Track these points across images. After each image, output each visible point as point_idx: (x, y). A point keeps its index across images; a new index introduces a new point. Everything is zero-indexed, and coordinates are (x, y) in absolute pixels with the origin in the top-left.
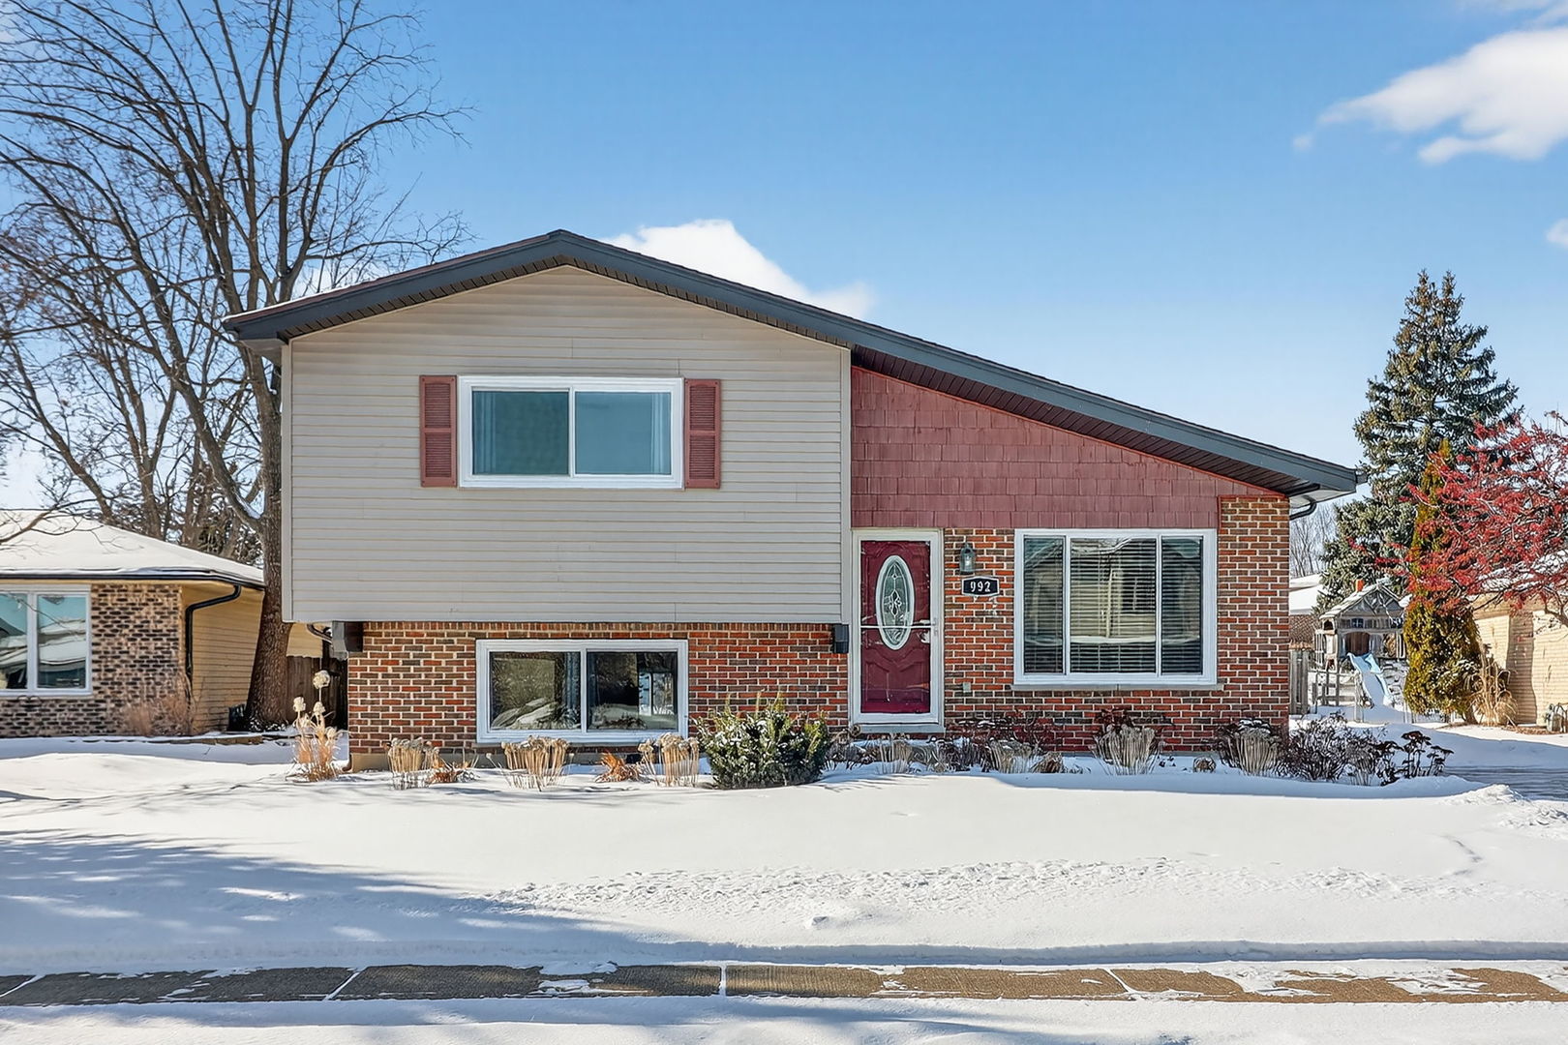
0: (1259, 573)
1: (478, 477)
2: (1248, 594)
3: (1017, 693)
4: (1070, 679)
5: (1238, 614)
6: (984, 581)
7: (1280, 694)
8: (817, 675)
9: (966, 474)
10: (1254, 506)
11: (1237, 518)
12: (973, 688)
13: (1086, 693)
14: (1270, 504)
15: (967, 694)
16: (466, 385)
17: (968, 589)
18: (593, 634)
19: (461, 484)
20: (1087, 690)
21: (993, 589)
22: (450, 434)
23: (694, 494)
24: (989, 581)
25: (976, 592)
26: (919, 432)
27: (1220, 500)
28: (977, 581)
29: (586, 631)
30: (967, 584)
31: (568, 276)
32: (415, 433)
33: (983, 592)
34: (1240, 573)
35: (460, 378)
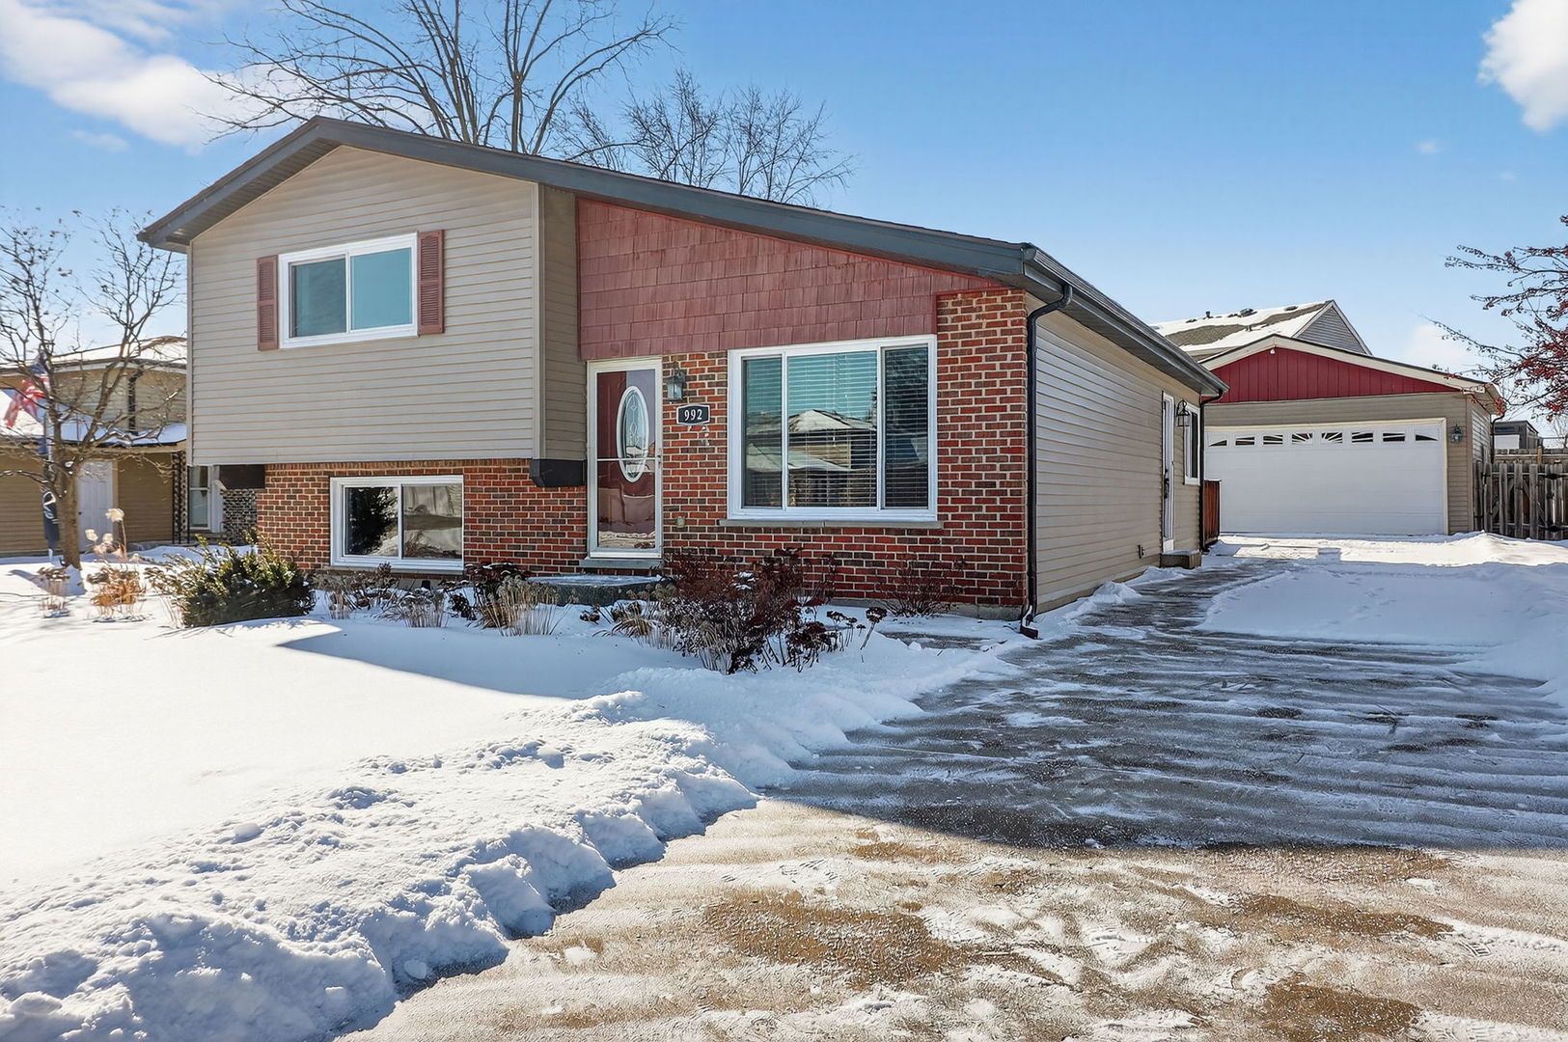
0: (986, 384)
1: (294, 340)
2: (973, 410)
3: (730, 529)
4: (789, 513)
5: (960, 435)
6: (696, 408)
7: (1011, 534)
8: (559, 509)
9: (678, 297)
10: (979, 302)
11: (959, 319)
12: (686, 522)
13: (795, 530)
14: (999, 298)
15: (682, 530)
16: (285, 260)
17: (682, 418)
18: (400, 471)
19: (281, 346)
20: (796, 526)
21: (705, 418)
22: (272, 305)
23: (426, 341)
24: (700, 408)
25: (689, 421)
26: (638, 258)
27: (938, 300)
28: (690, 409)
29: (396, 468)
30: (682, 412)
31: (347, 155)
32: (254, 306)
33: (696, 421)
34: (962, 385)
35: (280, 256)
